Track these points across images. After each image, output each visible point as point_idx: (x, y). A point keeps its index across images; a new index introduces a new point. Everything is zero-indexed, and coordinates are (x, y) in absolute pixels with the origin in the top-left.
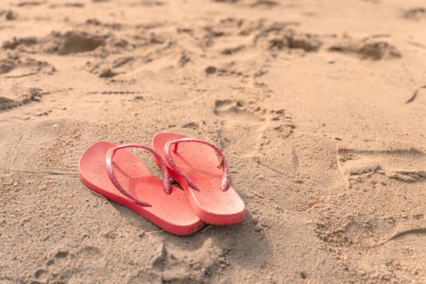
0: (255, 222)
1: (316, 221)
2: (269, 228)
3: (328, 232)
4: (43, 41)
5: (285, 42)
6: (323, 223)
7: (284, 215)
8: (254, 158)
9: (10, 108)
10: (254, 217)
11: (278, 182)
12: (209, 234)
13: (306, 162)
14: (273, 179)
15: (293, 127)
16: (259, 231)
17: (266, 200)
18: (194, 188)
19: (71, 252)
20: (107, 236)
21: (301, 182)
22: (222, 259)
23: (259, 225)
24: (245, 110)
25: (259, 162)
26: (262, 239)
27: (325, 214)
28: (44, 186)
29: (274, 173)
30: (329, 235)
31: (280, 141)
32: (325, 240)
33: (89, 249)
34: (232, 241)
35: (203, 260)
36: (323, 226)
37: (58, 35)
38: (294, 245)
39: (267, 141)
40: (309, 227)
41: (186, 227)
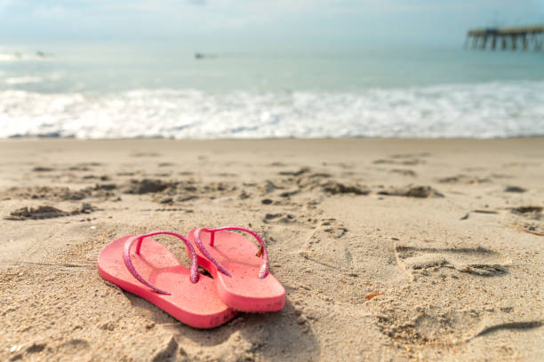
0: (298, 314)
1: (376, 314)
2: (317, 320)
3: (393, 326)
4: (122, 187)
5: (338, 189)
6: (385, 316)
7: (336, 308)
8: (302, 254)
9: (56, 216)
10: (297, 307)
11: (328, 275)
12: (237, 327)
13: (360, 258)
14: (322, 273)
15: (345, 230)
16: (302, 323)
17: (314, 292)
18: (223, 273)
19: (49, 345)
20: (105, 327)
21: (356, 276)
22: (250, 355)
23: (303, 317)
24: (295, 221)
25: (306, 258)
26: (306, 332)
27: (388, 306)
28: (54, 277)
29: (324, 267)
30: (395, 330)
31: (331, 241)
32: (390, 335)
33: (75, 342)
34: (266, 334)
35: (223, 356)
36: (386, 320)
37: (135, 182)
38: (349, 341)
39: (316, 240)
40: (368, 320)
41: (208, 316)
